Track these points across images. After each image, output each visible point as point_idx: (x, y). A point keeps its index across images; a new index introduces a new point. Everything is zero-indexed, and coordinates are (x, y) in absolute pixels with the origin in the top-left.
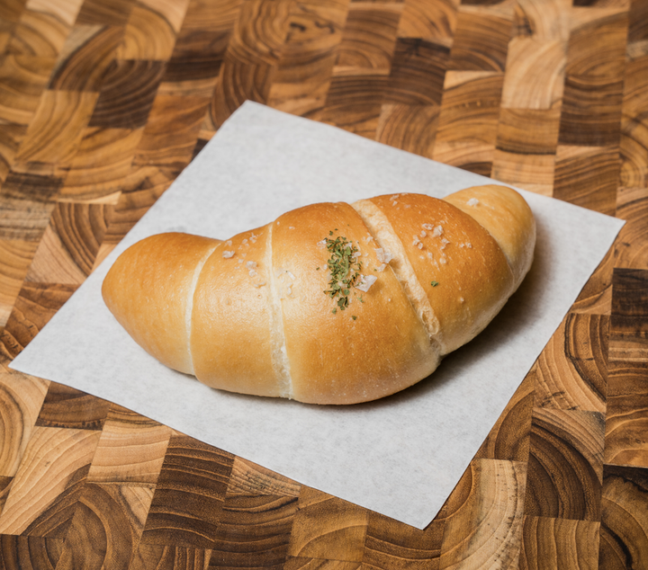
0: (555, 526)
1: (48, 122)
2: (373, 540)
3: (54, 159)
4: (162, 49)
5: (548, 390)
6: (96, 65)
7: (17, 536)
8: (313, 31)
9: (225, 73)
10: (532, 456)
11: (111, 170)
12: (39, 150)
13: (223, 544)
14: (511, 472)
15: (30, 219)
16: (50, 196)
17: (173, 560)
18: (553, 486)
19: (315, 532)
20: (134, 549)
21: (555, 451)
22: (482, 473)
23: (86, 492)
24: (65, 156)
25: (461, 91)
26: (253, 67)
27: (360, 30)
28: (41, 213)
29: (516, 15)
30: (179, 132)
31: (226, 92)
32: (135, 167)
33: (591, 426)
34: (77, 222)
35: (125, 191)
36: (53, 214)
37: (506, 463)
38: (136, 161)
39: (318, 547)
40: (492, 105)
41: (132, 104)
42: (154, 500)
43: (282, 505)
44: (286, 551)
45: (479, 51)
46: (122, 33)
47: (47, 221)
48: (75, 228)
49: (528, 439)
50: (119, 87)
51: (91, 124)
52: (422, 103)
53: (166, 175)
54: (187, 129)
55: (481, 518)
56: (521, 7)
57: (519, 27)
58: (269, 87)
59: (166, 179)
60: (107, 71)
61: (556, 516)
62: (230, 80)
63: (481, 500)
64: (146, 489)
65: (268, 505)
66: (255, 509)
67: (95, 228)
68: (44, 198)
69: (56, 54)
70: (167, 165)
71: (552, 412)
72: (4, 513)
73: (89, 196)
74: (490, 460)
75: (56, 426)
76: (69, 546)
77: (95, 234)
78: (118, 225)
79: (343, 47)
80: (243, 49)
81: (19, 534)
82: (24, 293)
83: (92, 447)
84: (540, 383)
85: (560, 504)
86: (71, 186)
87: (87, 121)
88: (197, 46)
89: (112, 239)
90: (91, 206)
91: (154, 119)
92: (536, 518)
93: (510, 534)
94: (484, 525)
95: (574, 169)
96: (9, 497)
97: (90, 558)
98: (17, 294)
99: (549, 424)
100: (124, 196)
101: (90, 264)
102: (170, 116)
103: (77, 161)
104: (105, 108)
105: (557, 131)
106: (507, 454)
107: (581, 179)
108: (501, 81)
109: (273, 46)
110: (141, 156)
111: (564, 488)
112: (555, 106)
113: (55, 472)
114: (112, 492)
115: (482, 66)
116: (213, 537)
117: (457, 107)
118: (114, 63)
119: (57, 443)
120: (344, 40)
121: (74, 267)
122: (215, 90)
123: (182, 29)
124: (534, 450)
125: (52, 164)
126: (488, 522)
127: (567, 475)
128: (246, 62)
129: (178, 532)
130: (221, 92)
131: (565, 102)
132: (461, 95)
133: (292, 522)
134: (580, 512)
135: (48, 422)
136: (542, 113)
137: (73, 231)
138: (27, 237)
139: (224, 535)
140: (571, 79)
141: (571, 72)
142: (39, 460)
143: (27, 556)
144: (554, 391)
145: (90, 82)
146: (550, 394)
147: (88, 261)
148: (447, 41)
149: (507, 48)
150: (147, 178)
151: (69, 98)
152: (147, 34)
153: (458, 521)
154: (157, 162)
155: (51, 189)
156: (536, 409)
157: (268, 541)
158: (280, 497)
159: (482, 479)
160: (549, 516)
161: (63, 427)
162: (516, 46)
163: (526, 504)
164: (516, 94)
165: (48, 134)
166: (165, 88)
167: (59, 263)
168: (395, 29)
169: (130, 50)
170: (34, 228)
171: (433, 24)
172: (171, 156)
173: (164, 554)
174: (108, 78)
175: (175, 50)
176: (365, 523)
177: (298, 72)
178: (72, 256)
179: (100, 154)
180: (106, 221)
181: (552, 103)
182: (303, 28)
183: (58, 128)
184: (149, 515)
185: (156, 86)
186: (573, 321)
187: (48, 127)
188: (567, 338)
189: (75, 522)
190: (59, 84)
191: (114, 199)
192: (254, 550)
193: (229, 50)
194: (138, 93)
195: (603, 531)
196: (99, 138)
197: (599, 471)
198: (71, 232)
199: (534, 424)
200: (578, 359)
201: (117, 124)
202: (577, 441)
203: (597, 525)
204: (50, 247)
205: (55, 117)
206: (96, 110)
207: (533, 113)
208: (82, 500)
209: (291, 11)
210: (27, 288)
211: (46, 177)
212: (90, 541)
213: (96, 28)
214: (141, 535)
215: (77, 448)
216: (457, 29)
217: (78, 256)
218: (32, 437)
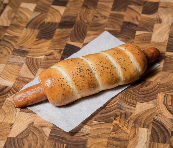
0: (157, 145)
1: (25, 36)
2: (109, 145)
3: (27, 46)
4: (58, 20)
5: (158, 112)
6: (39, 23)
7: (14, 138)
8: (100, 18)
9: (75, 27)
10: (153, 128)
11: (42, 50)
12: (22, 43)
13: (69, 143)
14: (147, 131)
15: (19, 61)
16: (25, 55)
17: (56, 146)
18: (158, 136)
19: (94, 142)
20: (45, 143)
21: (159, 127)
22: (139, 131)
23: (33, 128)
24: (30, 45)
25: (140, 36)
26: (82, 26)
27: (113, 19)
28: (22, 59)
29: (157, 18)
30: (61, 42)
31: (75, 32)
32: (49, 50)
33: (169, 122)
34: (32, 62)
35: (46, 55)
36: (26, 60)
37: (146, 129)
38: (49, 48)
39: (94, 146)
40: (148, 40)
41: (49, 33)
42: (51, 131)
43: (85, 135)
44: (85, 146)
45: (146, 26)
46: (47, 15)
47: (24, 61)
48: (32, 64)
49: (152, 124)
50: (45, 29)
51: (37, 38)
52: (129, 39)
53: (57, 52)
54: (64, 41)
55: (138, 141)
56: (158, 16)
57: (157, 21)
58: (87, 32)
59: (57, 53)
60: (42, 24)
61: (158, 142)
62: (76, 29)
63: (138, 137)
64: (49, 129)
65: (81, 135)
66: (78, 135)
67: (37, 64)
68: (23, 56)
69: (28, 19)
70: (58, 50)
71: (159, 117)
72: (11, 132)
73: (36, 56)
74: (141, 128)
75: (25, 112)
76: (28, 141)
77: (37, 66)
78: (43, 64)
79: (108, 23)
80: (80, 21)
81: (15, 137)
82: (17, 79)
83: (35, 118)
84: (156, 110)
85: (159, 139)
86: (31, 53)
87: (36, 37)
88: (67, 20)
89: (42, 67)
90: (36, 58)
91: (54, 38)
92: (153, 143)
93: (145, 146)
94: (138, 143)
95: (170, 58)
96: (12, 128)
97: (33, 144)
98: (15, 79)
99: (158, 120)
100: (45, 57)
101: (36, 73)
102: (59, 37)
103: (33, 47)
104: (41, 34)
105: (166, 48)
106: (146, 127)
107: (171, 61)
108: (151, 34)
109: (89, 21)
110: (51, 47)
111: (161, 136)
112: (166, 42)
113: (24, 123)
114: (40, 129)
115: (146, 30)
116: (66, 141)
117: (139, 40)
118: (44, 23)
119: (25, 116)
120: (108, 21)
121: (31, 73)
122: (72, 31)
123: (63, 15)
124: (153, 126)
125: (26, 47)
126: (140, 142)
127: (162, 133)
128: (81, 25)
129: (57, 140)
130: (73, 32)
131: (168, 41)
132: (140, 37)
133: (87, 139)
134: (164, 142)
135: (23, 111)
136: (162, 43)
137: (31, 64)
138: (18, 65)
139: (69, 141)
140: (171, 35)
141: (171, 33)
142: (20, 120)
143: (17, 142)
144: (160, 113)
145: (37, 27)
146: (159, 113)
147: (35, 72)
148: (137, 23)
149: (154, 26)
150: (52, 52)
151: (31, 31)
152: (53, 15)
153: (132, 142)
154: (55, 49)
155: (25, 53)
156: (155, 117)
157: (81, 143)
158: (85, 133)
159: (139, 132)
160: (156, 142)
161: (27, 112)
162: (156, 26)
163: (150, 139)
164: (155, 38)
165: (25, 39)
166: (58, 30)
167: (27, 72)
168: (123, 19)
169: (48, 19)
170: (20, 63)
171: (133, 18)
172: (59, 47)
173: (53, 145)
174: (42, 26)
175: (61, 20)
176: (107, 141)
177: (95, 28)
178: (31, 71)
179: (39, 46)
180: (40, 63)
181: (165, 41)
182: (97, 17)
183: (28, 38)
184: (50, 135)
185: (56, 29)
186: (166, 96)
187: (25, 38)
188: (164, 100)
189: (29, 135)
190: (29, 27)
191: (43, 57)
192: (77, 145)
193: (76, 21)
194: (50, 31)
195: (170, 147)
196: (39, 41)
197: (170, 133)
198: (31, 65)
199: (154, 120)
200: (167, 105)
201: (44, 38)
202: (165, 125)
203: (169, 145)
204: (25, 68)
205: (27, 35)
206: (38, 34)
207: (160, 43)
208: (32, 130)
209: (94, 12)
210: (18, 78)
211: (24, 50)
212: (34, 140)
213: (39, 13)
214: (47, 140)
215: (31, 118)
216: (140, 20)
217: (32, 71)
218: (19, 114)
